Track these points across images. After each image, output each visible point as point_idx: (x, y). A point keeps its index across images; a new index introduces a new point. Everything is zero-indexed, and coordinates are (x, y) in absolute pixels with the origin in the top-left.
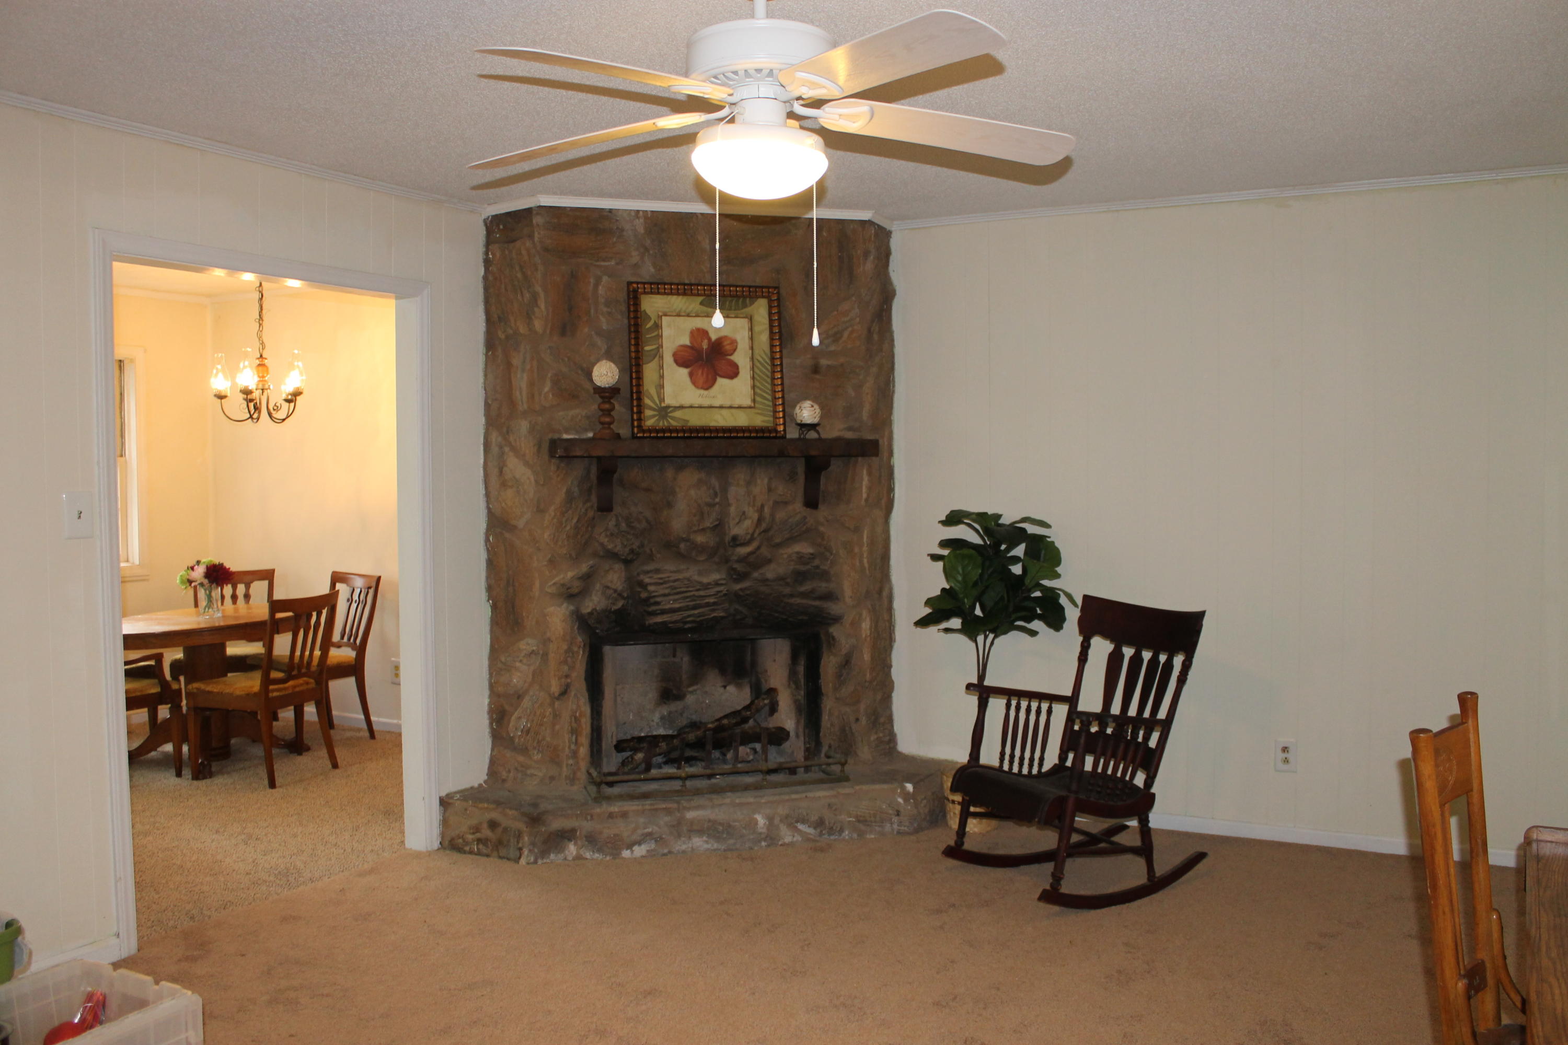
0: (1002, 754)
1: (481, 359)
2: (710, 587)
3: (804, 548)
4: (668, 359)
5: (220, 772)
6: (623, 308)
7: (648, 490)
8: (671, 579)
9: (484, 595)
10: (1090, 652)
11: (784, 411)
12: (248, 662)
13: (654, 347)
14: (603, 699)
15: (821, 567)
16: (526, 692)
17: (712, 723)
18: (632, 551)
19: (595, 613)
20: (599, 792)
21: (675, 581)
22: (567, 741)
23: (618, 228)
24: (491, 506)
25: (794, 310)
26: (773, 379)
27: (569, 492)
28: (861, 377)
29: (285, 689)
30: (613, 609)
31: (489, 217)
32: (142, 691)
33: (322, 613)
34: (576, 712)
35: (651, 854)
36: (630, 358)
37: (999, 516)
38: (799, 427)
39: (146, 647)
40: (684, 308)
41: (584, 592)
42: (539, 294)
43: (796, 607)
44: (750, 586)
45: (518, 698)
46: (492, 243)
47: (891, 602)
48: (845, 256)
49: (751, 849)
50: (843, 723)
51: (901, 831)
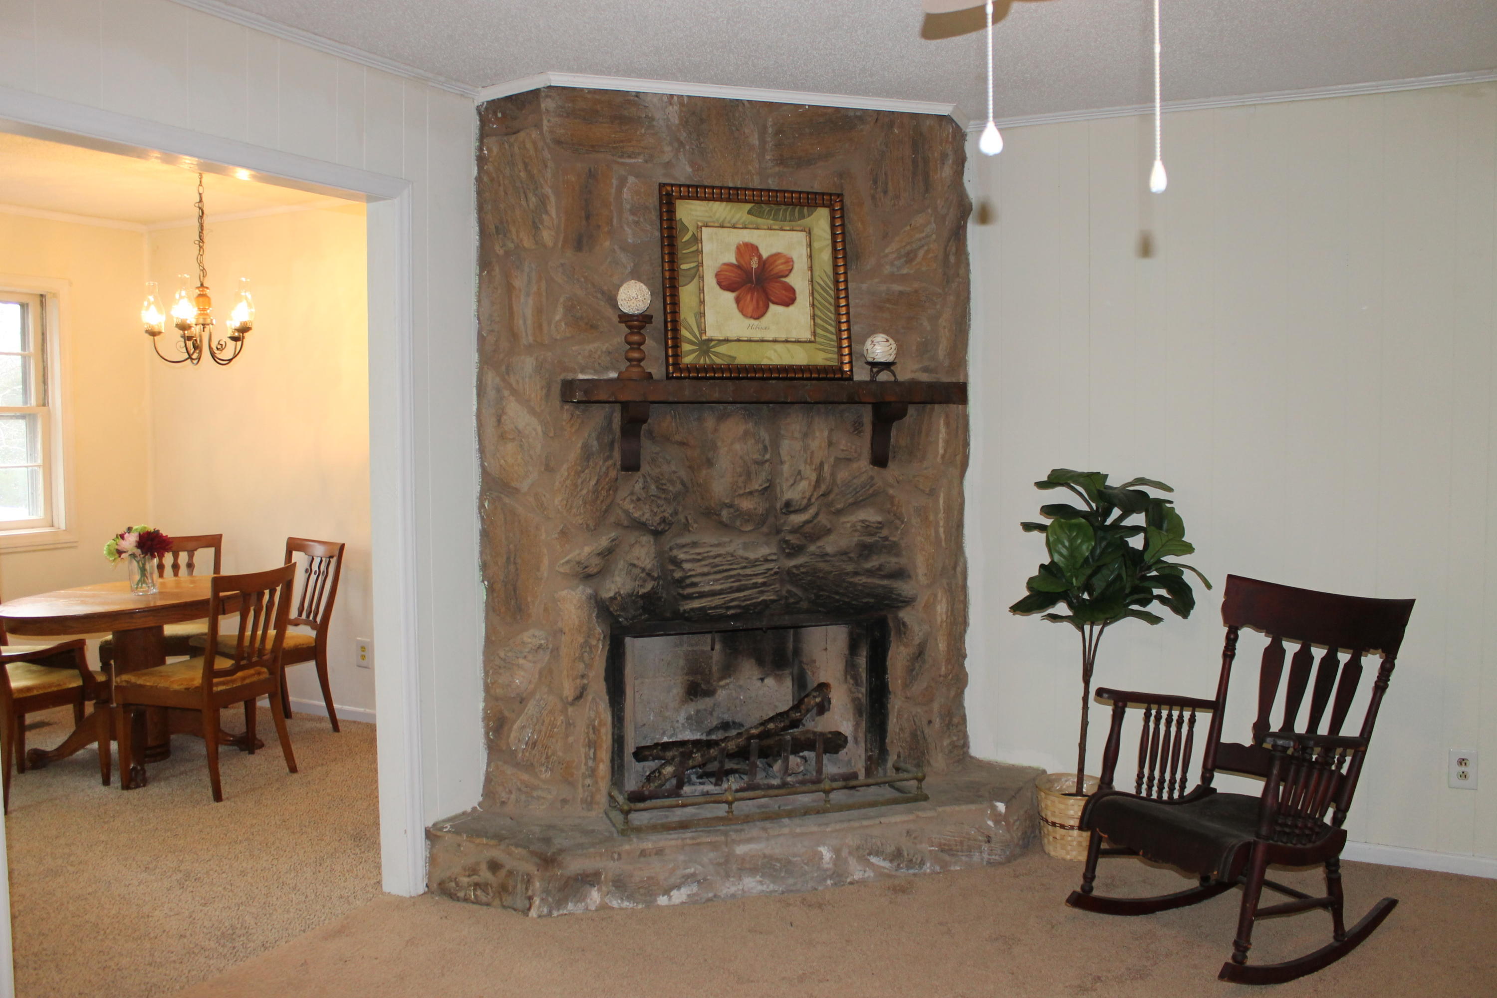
0: (1140, 776)
1: (474, 281)
2: (757, 563)
3: (870, 515)
4: (710, 281)
5: (156, 778)
6: (654, 216)
7: (682, 444)
8: (711, 554)
9: (477, 575)
10: (1238, 645)
11: (850, 346)
12: (191, 643)
13: (692, 265)
14: (625, 702)
15: (890, 538)
16: (532, 694)
17: (756, 727)
18: (663, 520)
19: (619, 598)
20: (626, 821)
21: (715, 557)
22: (583, 756)
23: (647, 117)
24: (486, 464)
25: (860, 224)
26: (838, 307)
27: (585, 447)
28: (938, 307)
29: (233, 681)
30: (640, 593)
31: (483, 103)
32: (59, 685)
33: (275, 590)
34: (594, 720)
35: (692, 900)
36: (664, 279)
37: (1105, 476)
38: (869, 367)
39: (66, 632)
40: (728, 218)
41: (603, 572)
42: (548, 198)
43: (860, 588)
44: (807, 562)
45: (521, 703)
46: (487, 136)
47: (965, 578)
48: (920, 159)
49: (815, 889)
50: (914, 727)
51: (992, 861)
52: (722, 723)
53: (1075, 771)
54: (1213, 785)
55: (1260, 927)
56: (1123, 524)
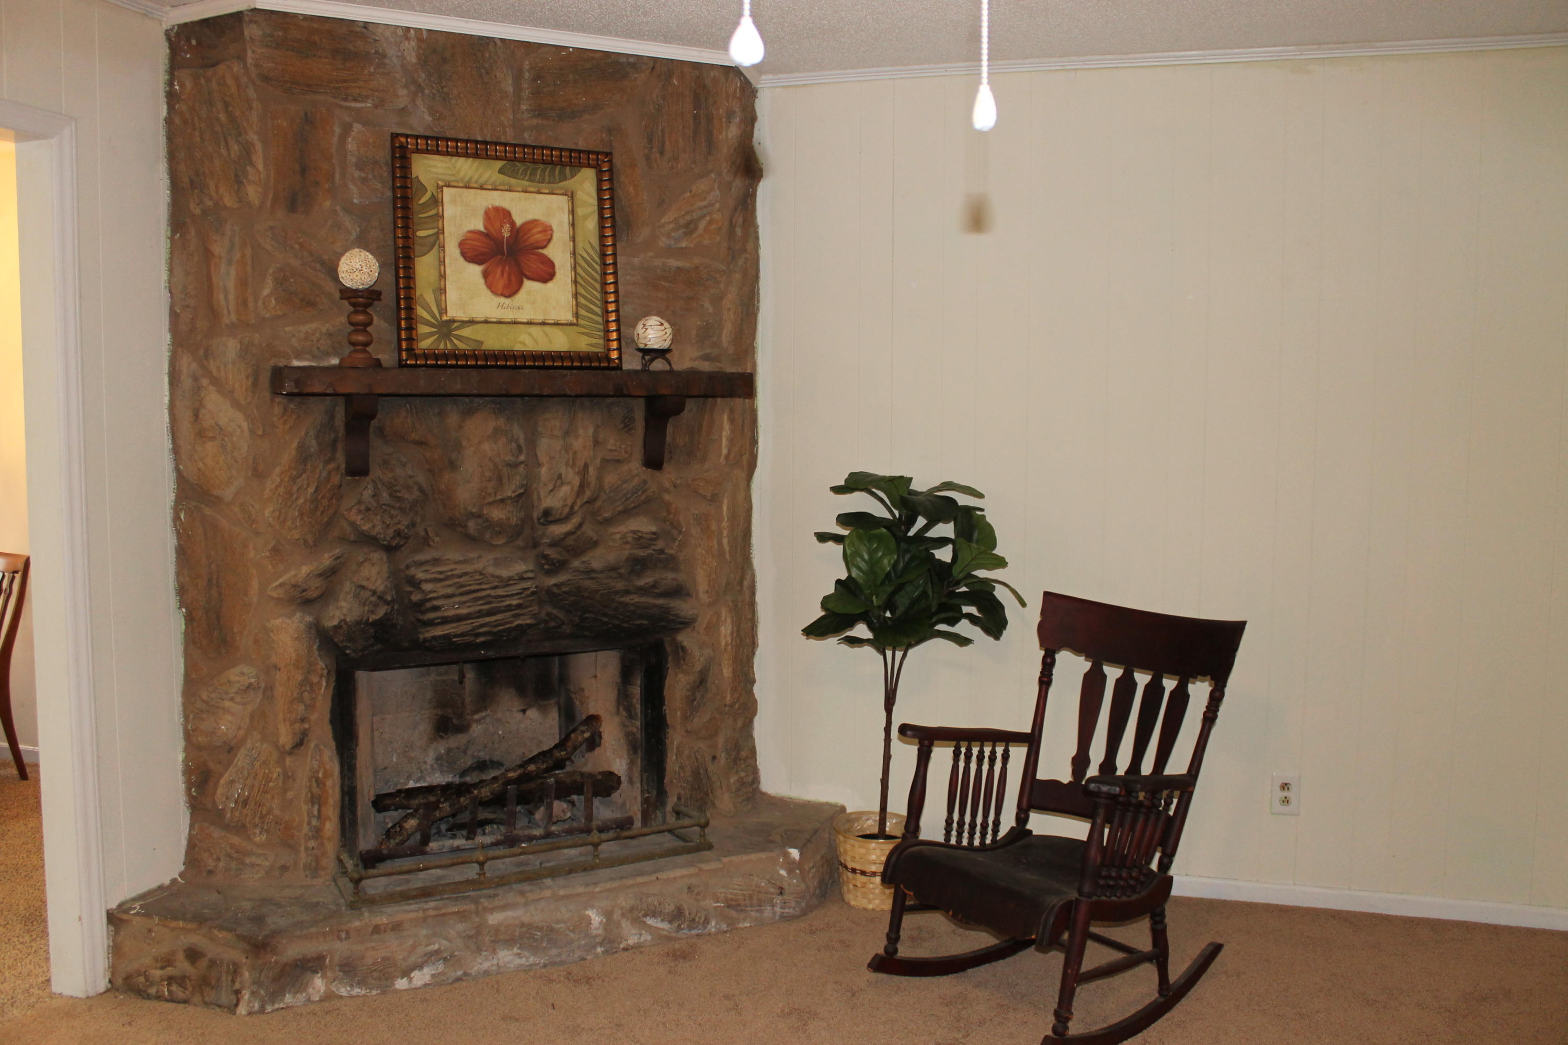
0: (949, 822)
1: (164, 244)
2: (510, 582)
3: (643, 525)
4: (452, 250)
6: (386, 173)
7: (420, 443)
8: (455, 572)
9: (172, 599)
10: (1055, 671)
11: (618, 330)
13: (431, 232)
14: (357, 745)
15: (666, 551)
16: (242, 742)
17: (515, 769)
18: (398, 533)
19: (344, 626)
20: (357, 892)
21: (460, 576)
22: (305, 814)
23: (377, 52)
24: (181, 467)
25: (631, 188)
26: (604, 284)
27: (302, 447)
28: (722, 285)
30: (371, 620)
31: (173, 27)
34: (317, 772)
35: (437, 982)
36: (396, 248)
37: (910, 480)
38: (641, 354)
40: (475, 177)
41: (326, 596)
42: (253, 145)
43: (632, 608)
44: (569, 580)
45: (229, 752)
46: (179, 68)
47: (753, 594)
48: (702, 116)
49: (584, 959)
50: (696, 764)
51: (785, 915)
52: (478, 762)
53: (877, 808)
54: (1029, 827)
55: (1083, 993)
56: (928, 535)
